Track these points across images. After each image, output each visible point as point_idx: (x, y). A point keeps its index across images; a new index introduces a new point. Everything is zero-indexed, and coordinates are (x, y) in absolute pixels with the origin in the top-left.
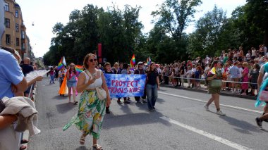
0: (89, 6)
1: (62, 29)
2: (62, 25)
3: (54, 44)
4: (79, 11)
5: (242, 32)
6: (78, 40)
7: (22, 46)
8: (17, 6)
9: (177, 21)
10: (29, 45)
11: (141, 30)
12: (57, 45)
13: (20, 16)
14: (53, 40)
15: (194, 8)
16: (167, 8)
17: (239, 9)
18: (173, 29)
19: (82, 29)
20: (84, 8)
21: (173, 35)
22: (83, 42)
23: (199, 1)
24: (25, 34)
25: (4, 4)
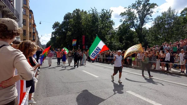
0: (76, 9)
1: (59, 26)
2: (59, 23)
4: (70, 14)
7: (33, 37)
8: (31, 11)
9: (139, 20)
10: (38, 37)
11: (113, 26)
12: (55, 37)
14: (53, 33)
15: (152, 9)
16: (132, 10)
18: (136, 25)
19: (72, 26)
20: (74, 11)
21: (136, 29)
22: (72, 35)
23: (156, 4)
24: (35, 29)
25: (22, 10)
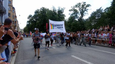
0: (43, 8)
1: (32, 18)
2: (32, 16)
3: (28, 23)
4: (39, 10)
6: (38, 22)
7: (15, 24)
8: (14, 8)
9: (80, 14)
10: (18, 24)
11: (65, 18)
12: (29, 24)
13: (15, 12)
14: (28, 21)
15: (87, 8)
16: (76, 8)
17: (107, 8)
18: (79, 17)
19: (40, 17)
22: (40, 23)
23: (90, 5)
24: (16, 19)
25: (8, 7)
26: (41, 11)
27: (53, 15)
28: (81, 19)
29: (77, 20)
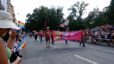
0: (42, 6)
1: (30, 16)
2: (30, 14)
3: (27, 22)
4: (37, 8)
5: (108, 18)
6: (36, 20)
8: (12, 6)
9: (79, 13)
11: (63, 16)
13: (13, 10)
14: (26, 20)
16: (75, 7)
17: (106, 8)
18: (77, 16)
19: (38, 16)
20: (40, 7)
21: (77, 19)
22: (39, 21)
23: (88, 4)
24: (15, 18)
25: (6, 5)
26: (40, 10)
27: (52, 14)
28: (79, 18)
29: (75, 19)
